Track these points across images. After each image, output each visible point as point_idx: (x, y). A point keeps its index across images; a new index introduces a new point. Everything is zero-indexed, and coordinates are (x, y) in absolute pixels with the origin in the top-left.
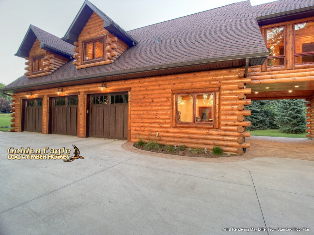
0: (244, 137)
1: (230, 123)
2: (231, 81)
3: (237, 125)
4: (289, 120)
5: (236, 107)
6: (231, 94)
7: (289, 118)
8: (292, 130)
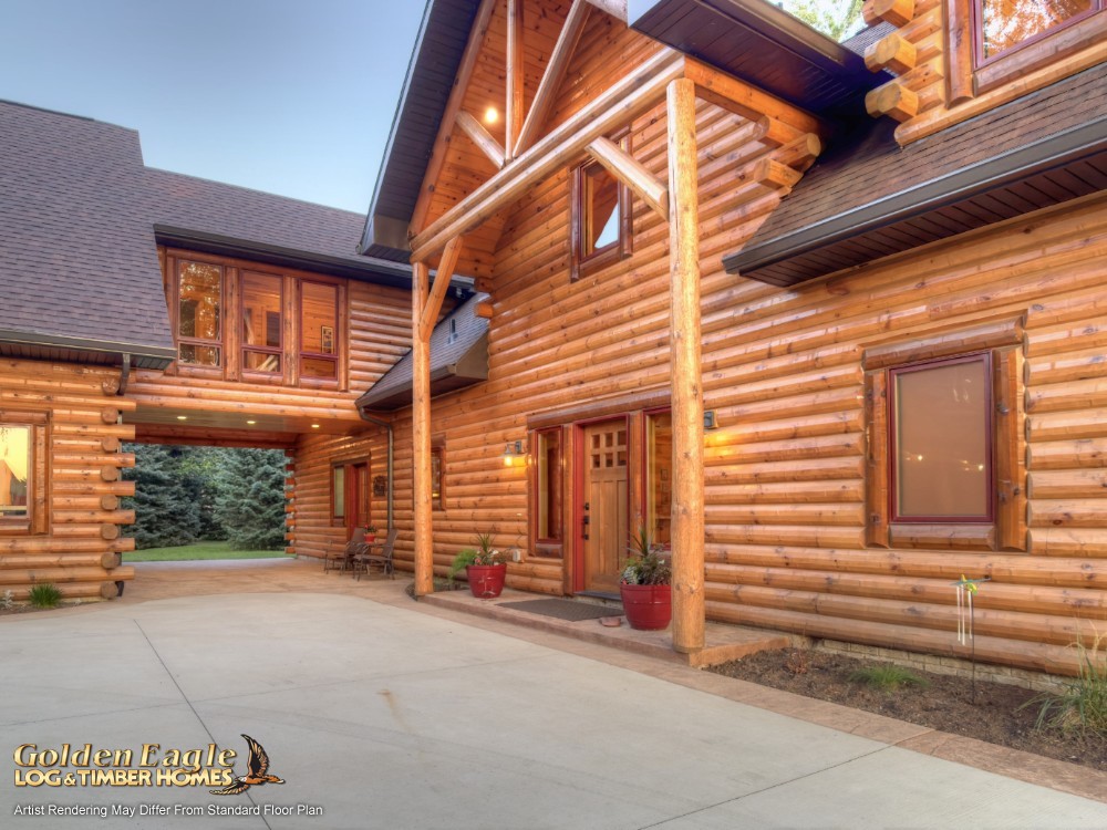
0: (118, 553)
1: (78, 516)
2: (81, 400)
3: (101, 522)
4: (255, 509)
5: (96, 472)
6: (83, 436)
7: (255, 503)
8: (263, 540)
